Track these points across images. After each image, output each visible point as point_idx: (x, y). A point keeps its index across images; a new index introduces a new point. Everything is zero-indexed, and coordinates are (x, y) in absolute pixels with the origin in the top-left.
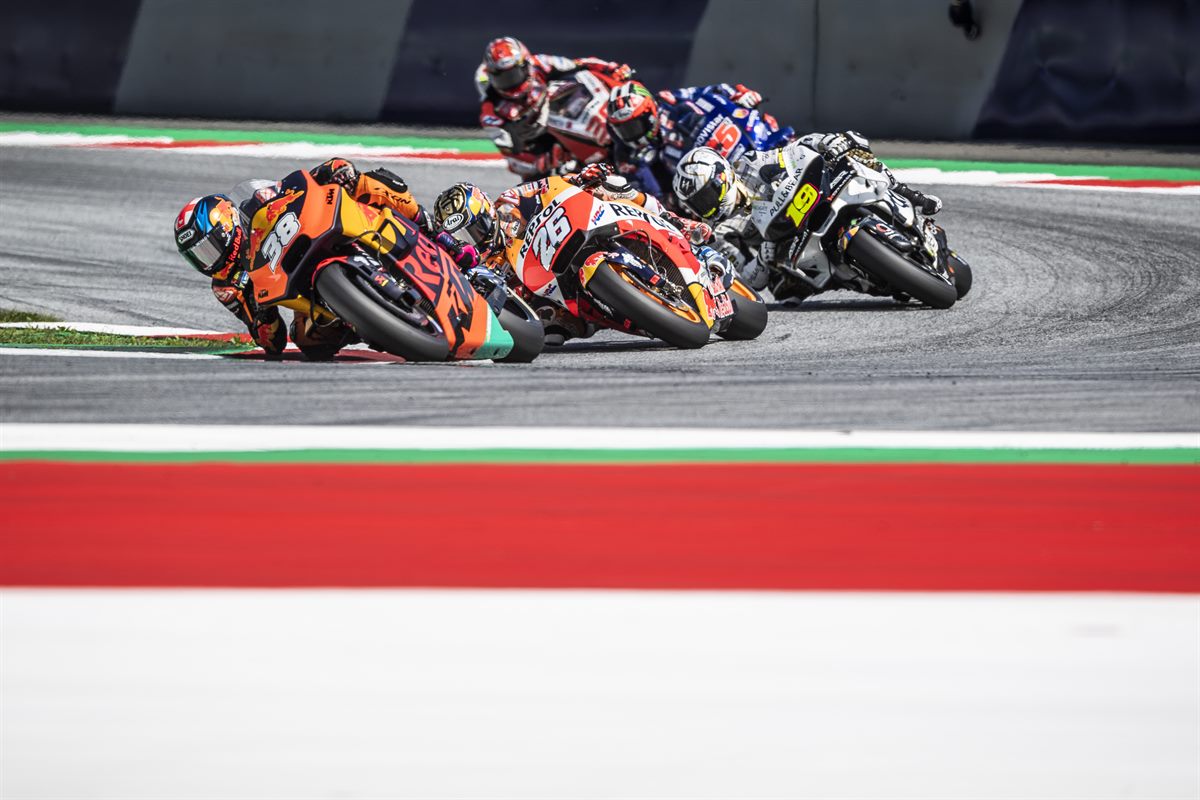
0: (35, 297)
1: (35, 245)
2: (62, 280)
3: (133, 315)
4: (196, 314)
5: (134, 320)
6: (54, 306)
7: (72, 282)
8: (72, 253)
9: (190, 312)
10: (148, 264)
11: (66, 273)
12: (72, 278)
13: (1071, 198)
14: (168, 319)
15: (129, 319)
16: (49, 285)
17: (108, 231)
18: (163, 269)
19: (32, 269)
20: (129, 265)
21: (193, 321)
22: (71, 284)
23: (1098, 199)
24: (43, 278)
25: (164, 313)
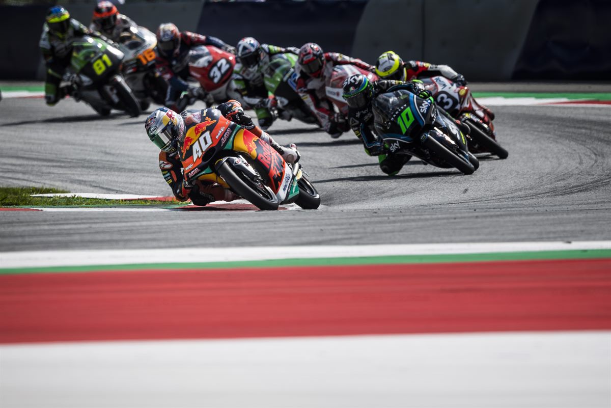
0: (45, 180)
1: (32, 151)
2: (56, 170)
3: (103, 188)
4: (137, 187)
5: (104, 191)
6: (58, 184)
7: (61, 171)
8: (54, 156)
9: (133, 186)
10: (98, 160)
11: (56, 166)
12: (60, 169)
13: (582, 111)
14: (123, 190)
15: (101, 190)
16: (50, 173)
17: (68, 143)
18: (108, 163)
19: (37, 165)
20: (88, 161)
21: (137, 190)
22: (61, 172)
23: (598, 112)
24: (44, 169)
25: (119, 187)
